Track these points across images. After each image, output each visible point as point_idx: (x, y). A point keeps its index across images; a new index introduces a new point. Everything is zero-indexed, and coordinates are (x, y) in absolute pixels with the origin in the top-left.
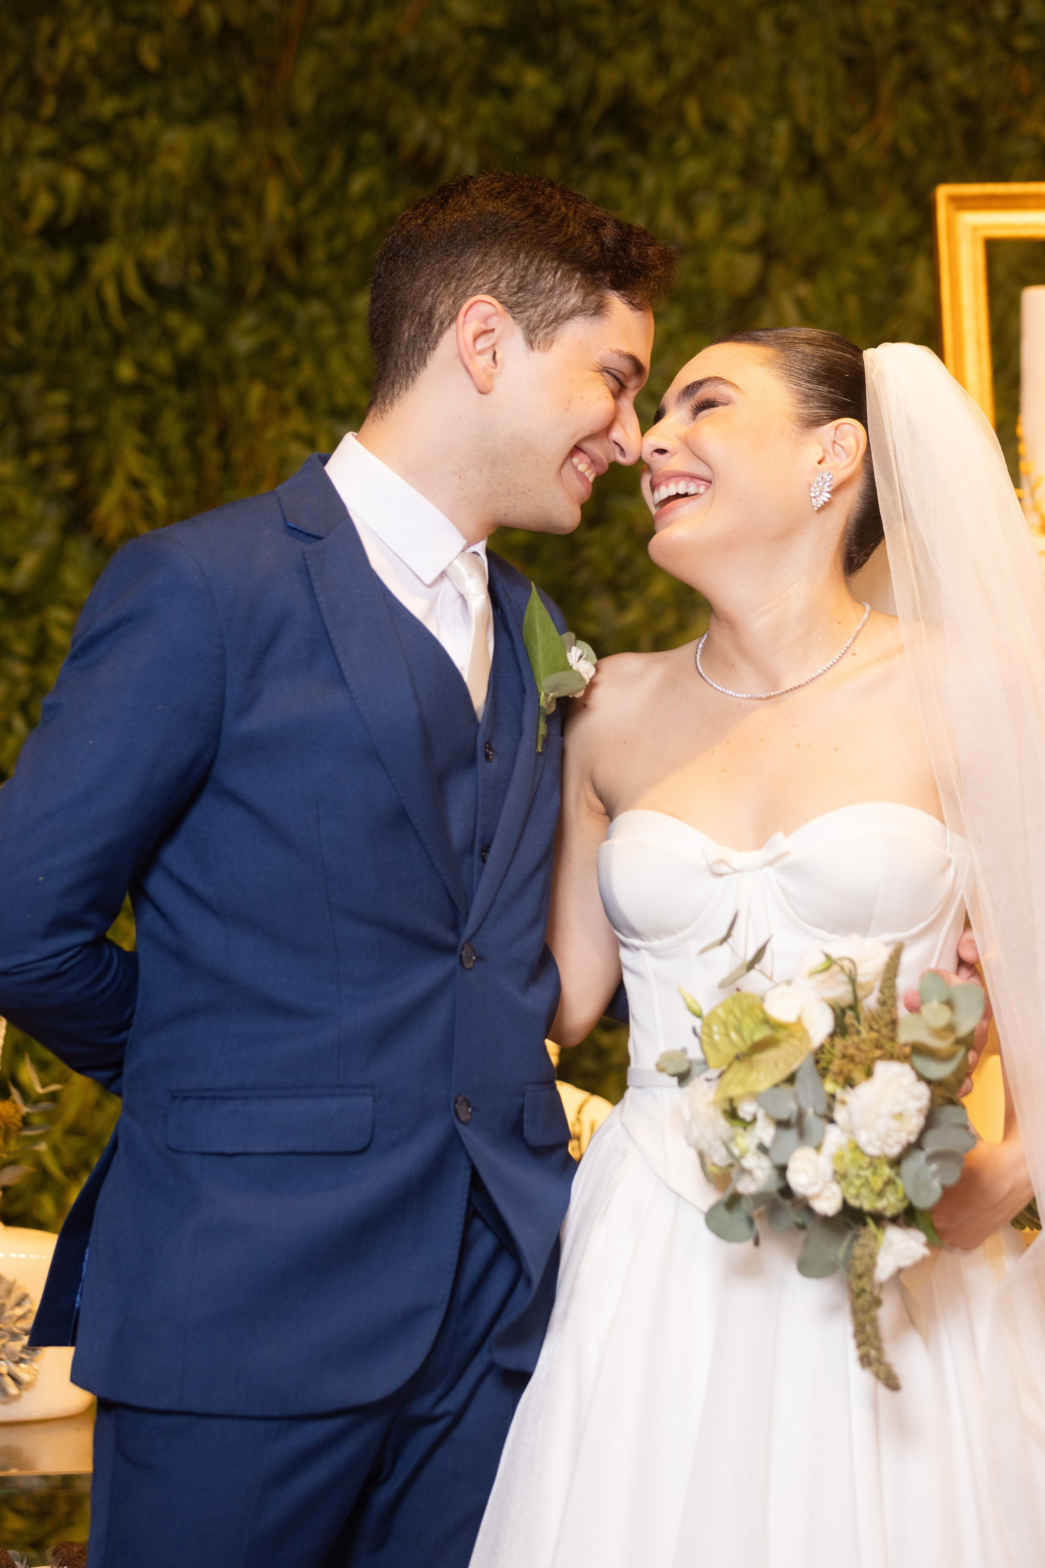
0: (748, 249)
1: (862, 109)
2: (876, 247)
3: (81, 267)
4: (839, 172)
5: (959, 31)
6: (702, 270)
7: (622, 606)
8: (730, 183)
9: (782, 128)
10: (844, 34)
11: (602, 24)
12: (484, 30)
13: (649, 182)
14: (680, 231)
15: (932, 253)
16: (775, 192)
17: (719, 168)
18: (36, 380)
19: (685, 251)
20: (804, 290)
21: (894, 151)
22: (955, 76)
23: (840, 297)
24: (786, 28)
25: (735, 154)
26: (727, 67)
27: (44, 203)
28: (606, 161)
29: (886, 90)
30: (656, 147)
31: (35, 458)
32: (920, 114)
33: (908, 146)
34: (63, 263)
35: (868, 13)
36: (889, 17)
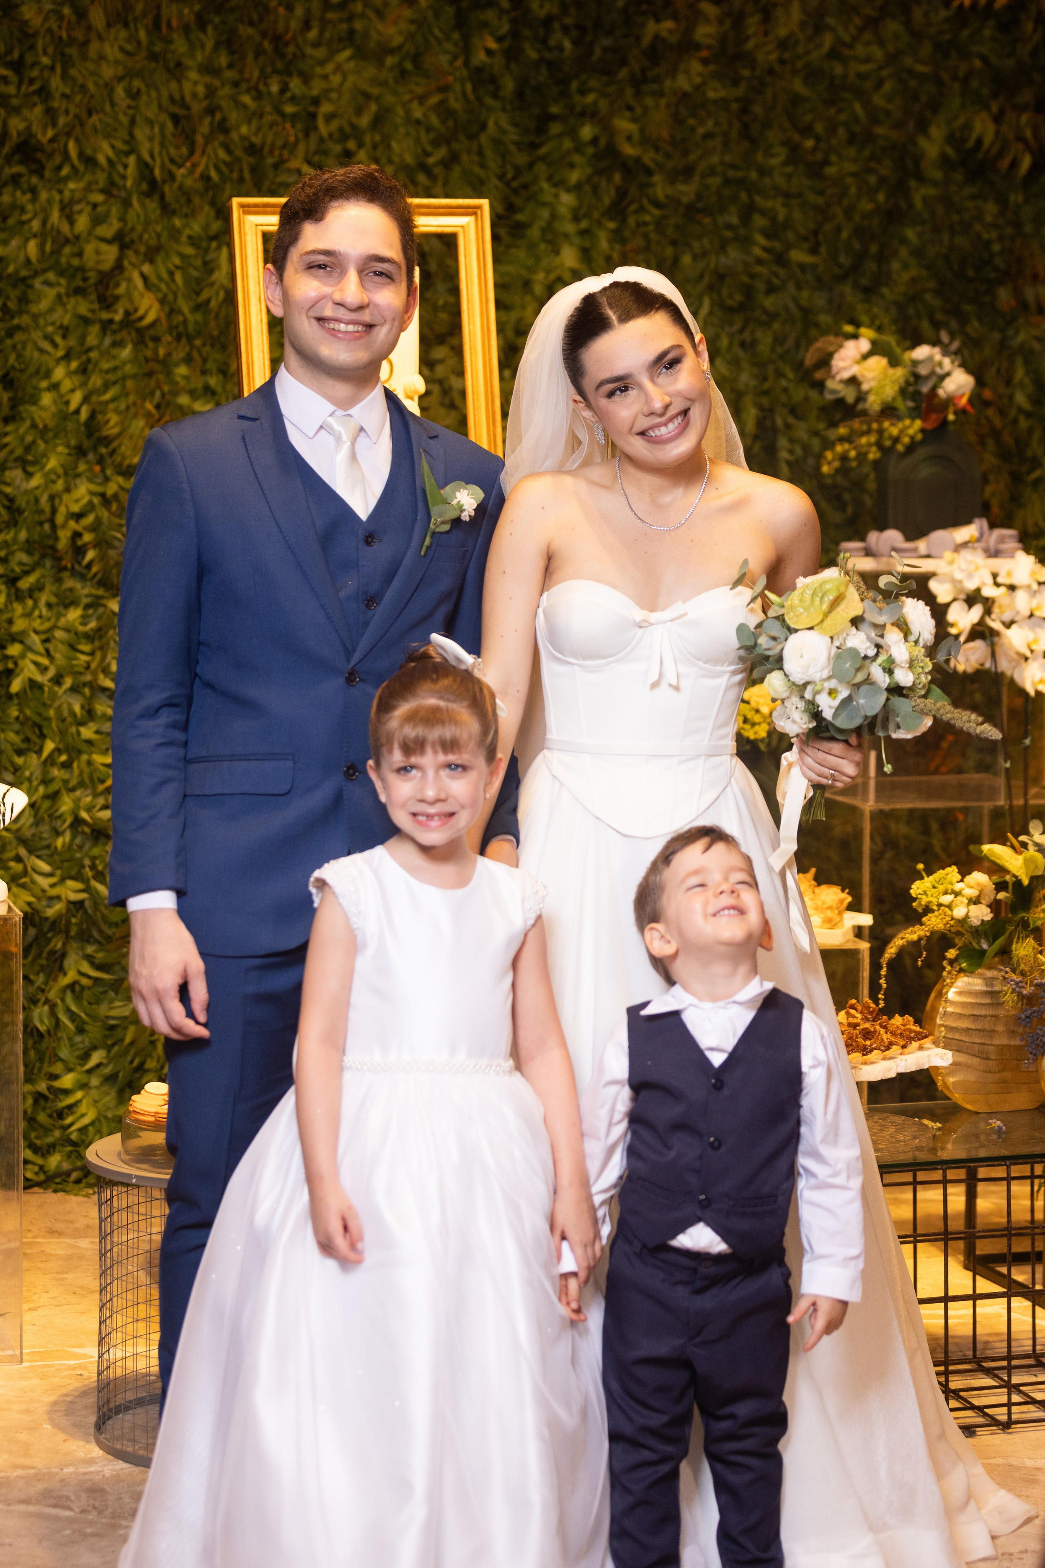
0: (109, 242)
1: (184, 150)
2: (193, 241)
4: (169, 191)
5: (246, 99)
6: (80, 254)
7: (29, 475)
8: (99, 198)
9: (132, 160)
10: (172, 99)
11: (12, 90)
13: (44, 196)
14: (65, 228)
15: (230, 246)
16: (127, 203)
17: (88, 189)
19: (67, 241)
20: (146, 268)
21: (205, 178)
22: (244, 130)
23: (171, 274)
24: (135, 95)
25: (102, 179)
26: (95, 119)
28: (15, 180)
29: (199, 140)
30: (47, 174)
32: (222, 155)
33: (214, 174)
35: (187, 87)
36: (201, 90)
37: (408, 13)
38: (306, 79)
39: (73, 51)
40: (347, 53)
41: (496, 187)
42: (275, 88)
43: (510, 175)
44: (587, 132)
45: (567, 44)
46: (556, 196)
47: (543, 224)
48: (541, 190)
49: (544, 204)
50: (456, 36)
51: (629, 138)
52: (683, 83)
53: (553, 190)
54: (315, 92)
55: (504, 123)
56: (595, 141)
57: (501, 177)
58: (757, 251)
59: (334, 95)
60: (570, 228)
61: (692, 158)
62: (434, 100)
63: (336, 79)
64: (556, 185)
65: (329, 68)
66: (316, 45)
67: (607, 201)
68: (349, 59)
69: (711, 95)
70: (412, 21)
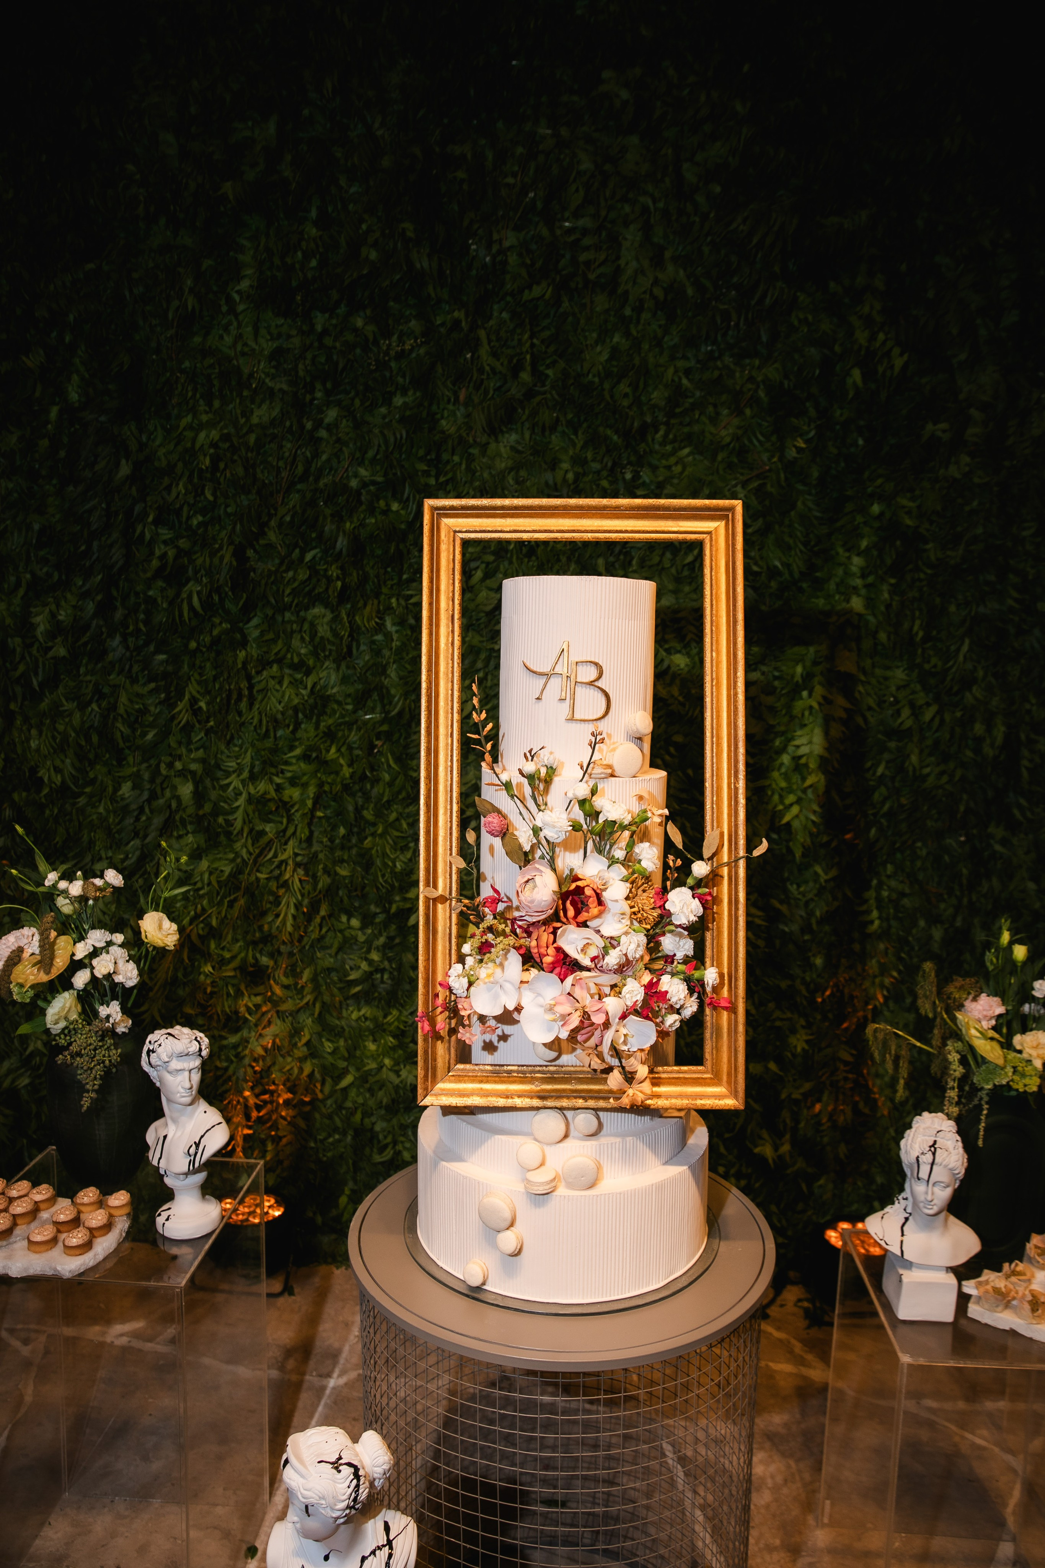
3: (178, 595)
11: (432, 481)
12: (374, 483)
18: (152, 648)
27: (155, 563)
31: (152, 685)
34: (171, 593)
35: (559, 474)
36: (570, 476)
37: (736, 421)
38: (654, 469)
39: (475, 451)
40: (686, 451)
41: (801, 551)
42: (628, 476)
43: (812, 543)
44: (876, 509)
45: (861, 442)
46: (849, 558)
47: (837, 580)
48: (837, 554)
49: (840, 564)
50: (774, 438)
51: (909, 513)
52: (953, 471)
53: (847, 554)
54: (661, 479)
55: (810, 504)
56: (882, 514)
57: (805, 544)
58: (1010, 602)
59: (675, 481)
60: (858, 582)
61: (959, 529)
62: (755, 484)
63: (678, 469)
64: (848, 550)
65: (673, 460)
66: (663, 443)
67: (889, 562)
68: (688, 455)
69: (976, 480)
70: (739, 428)
